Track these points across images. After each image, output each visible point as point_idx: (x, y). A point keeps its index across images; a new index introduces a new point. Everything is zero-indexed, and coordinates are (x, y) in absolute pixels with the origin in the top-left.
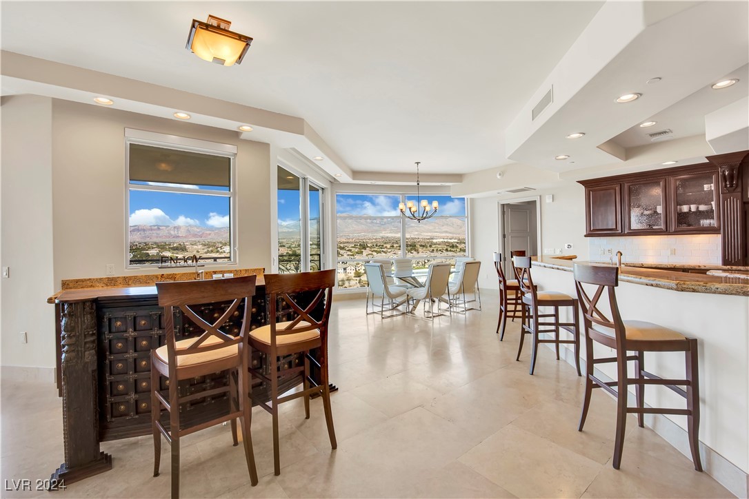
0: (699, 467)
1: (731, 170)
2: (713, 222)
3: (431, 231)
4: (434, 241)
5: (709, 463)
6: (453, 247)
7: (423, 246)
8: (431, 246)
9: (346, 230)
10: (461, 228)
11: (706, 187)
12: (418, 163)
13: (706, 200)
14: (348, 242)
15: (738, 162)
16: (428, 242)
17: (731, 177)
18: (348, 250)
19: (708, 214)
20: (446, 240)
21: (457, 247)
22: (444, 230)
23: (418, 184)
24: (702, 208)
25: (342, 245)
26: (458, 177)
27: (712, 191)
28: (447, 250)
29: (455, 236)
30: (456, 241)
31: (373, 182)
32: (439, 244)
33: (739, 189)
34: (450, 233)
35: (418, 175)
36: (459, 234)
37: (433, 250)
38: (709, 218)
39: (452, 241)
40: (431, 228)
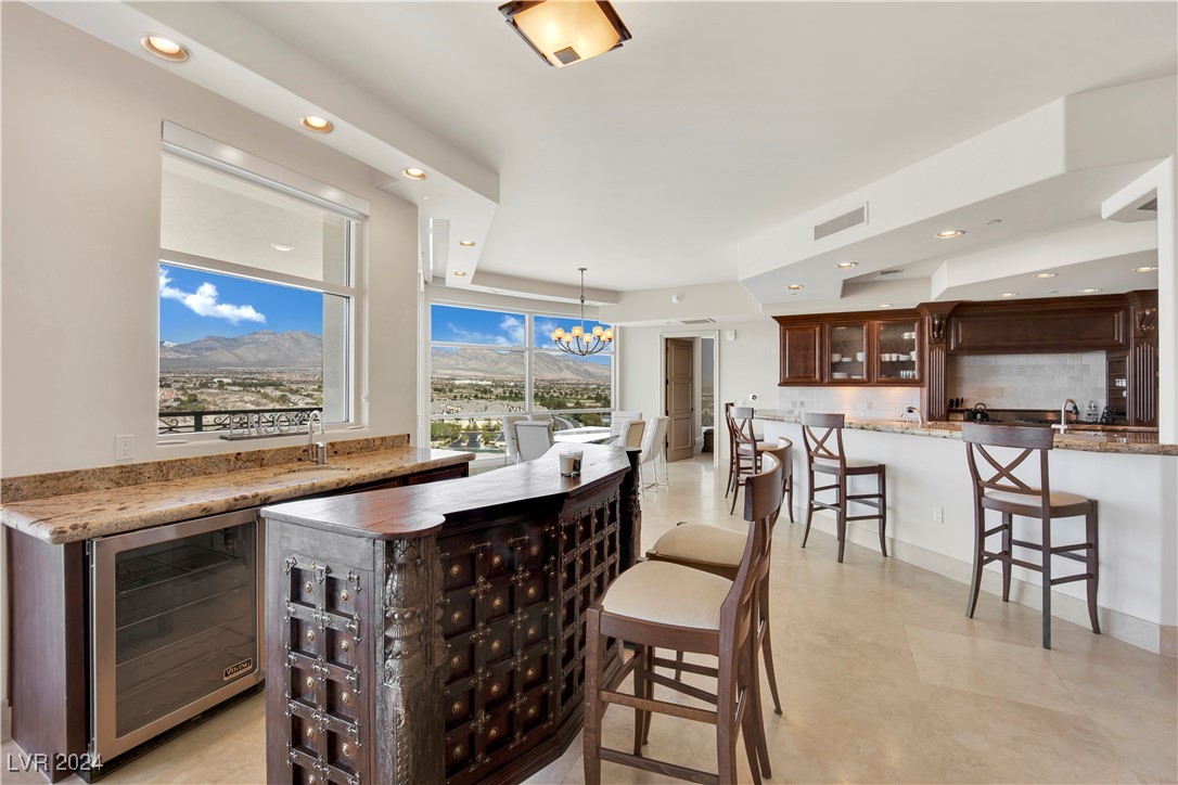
0: (1096, 630)
1: (941, 319)
2: (914, 374)
3: (451, 368)
4: (457, 382)
5: (1107, 622)
6: (485, 392)
7: (440, 390)
8: (451, 391)
9: (302, 360)
10: (496, 364)
11: (906, 336)
12: (582, 270)
13: (907, 347)
14: (305, 382)
15: (947, 311)
16: (447, 385)
17: (940, 325)
18: (308, 396)
19: (909, 365)
20: (474, 382)
21: (491, 392)
22: (471, 366)
23: (583, 301)
24: (903, 358)
25: (294, 387)
26: (613, 295)
27: (914, 340)
28: (476, 397)
29: (488, 375)
30: (490, 383)
31: (499, 291)
32: (464, 388)
33: (944, 340)
34: (481, 371)
35: (582, 288)
36: (494, 373)
37: (455, 397)
38: (910, 369)
39: (484, 383)
40: (451, 362)
